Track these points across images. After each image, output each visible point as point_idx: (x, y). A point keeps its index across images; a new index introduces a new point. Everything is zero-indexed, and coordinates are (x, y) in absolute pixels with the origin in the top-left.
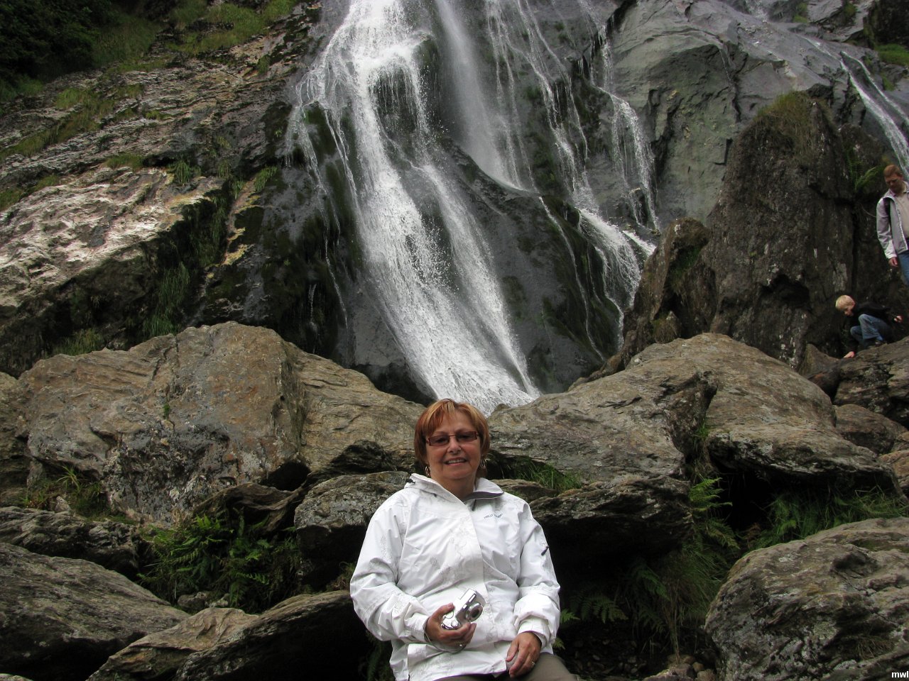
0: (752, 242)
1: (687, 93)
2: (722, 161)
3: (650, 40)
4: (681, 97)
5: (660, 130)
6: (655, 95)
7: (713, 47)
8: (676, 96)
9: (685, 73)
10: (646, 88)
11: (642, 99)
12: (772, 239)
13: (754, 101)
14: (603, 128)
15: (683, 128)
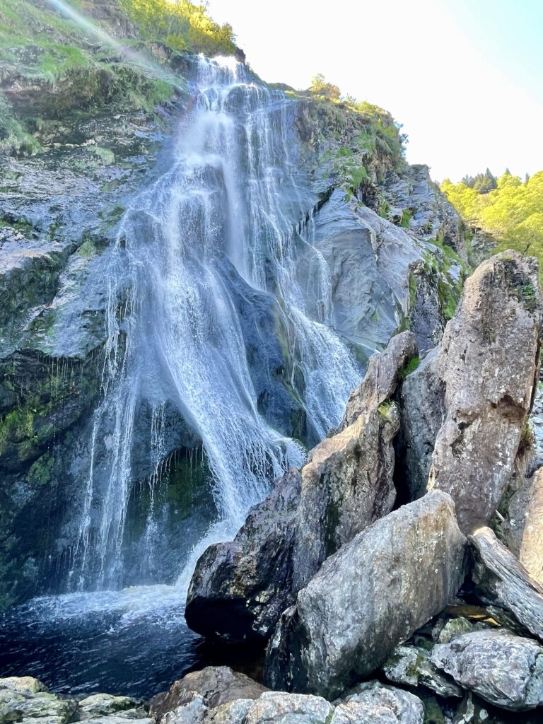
0: (486, 365)
1: (352, 252)
2: (368, 292)
3: (335, 221)
4: (349, 254)
5: (337, 270)
6: (335, 251)
7: (368, 230)
8: (346, 253)
10: (331, 246)
11: (329, 252)
15: (348, 271)
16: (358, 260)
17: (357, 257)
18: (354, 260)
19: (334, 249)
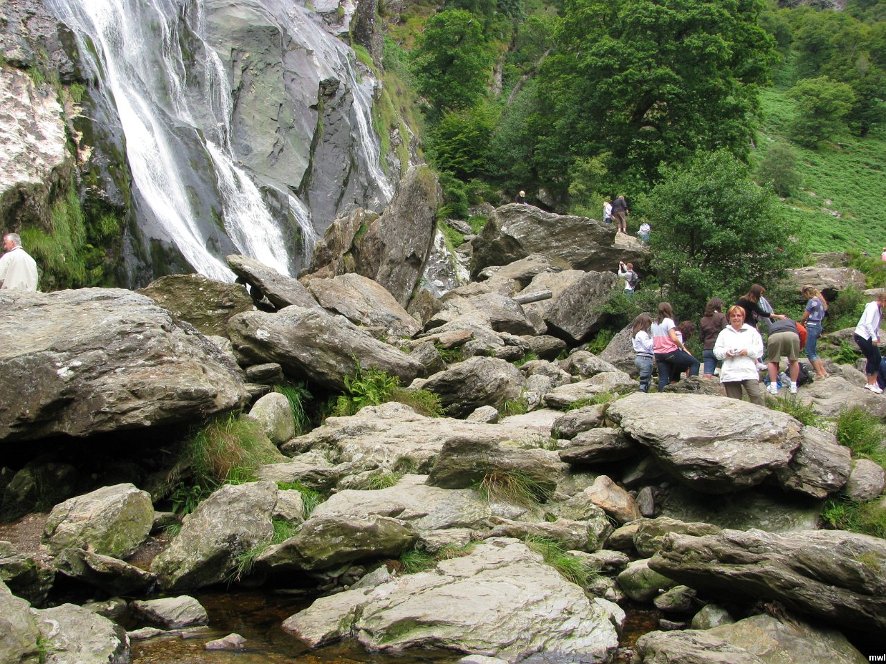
0: (405, 237)
1: (256, 58)
2: (275, 118)
3: (232, 6)
4: (251, 60)
6: (235, 53)
7: (276, 29)
8: (248, 58)
9: (255, 42)
10: (230, 45)
11: (226, 53)
12: (414, 237)
13: (294, 76)
14: (198, 68)
15: (250, 84)
16: (261, 70)
17: (261, 66)
18: (257, 69)
19: (233, 50)
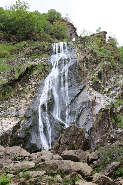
0: (65, 139)
3: (82, 98)
5: (80, 112)
7: (90, 101)
9: (85, 104)
13: (94, 109)
15: (83, 112)
16: (86, 109)
17: (86, 108)
18: (85, 109)
19: (80, 106)
